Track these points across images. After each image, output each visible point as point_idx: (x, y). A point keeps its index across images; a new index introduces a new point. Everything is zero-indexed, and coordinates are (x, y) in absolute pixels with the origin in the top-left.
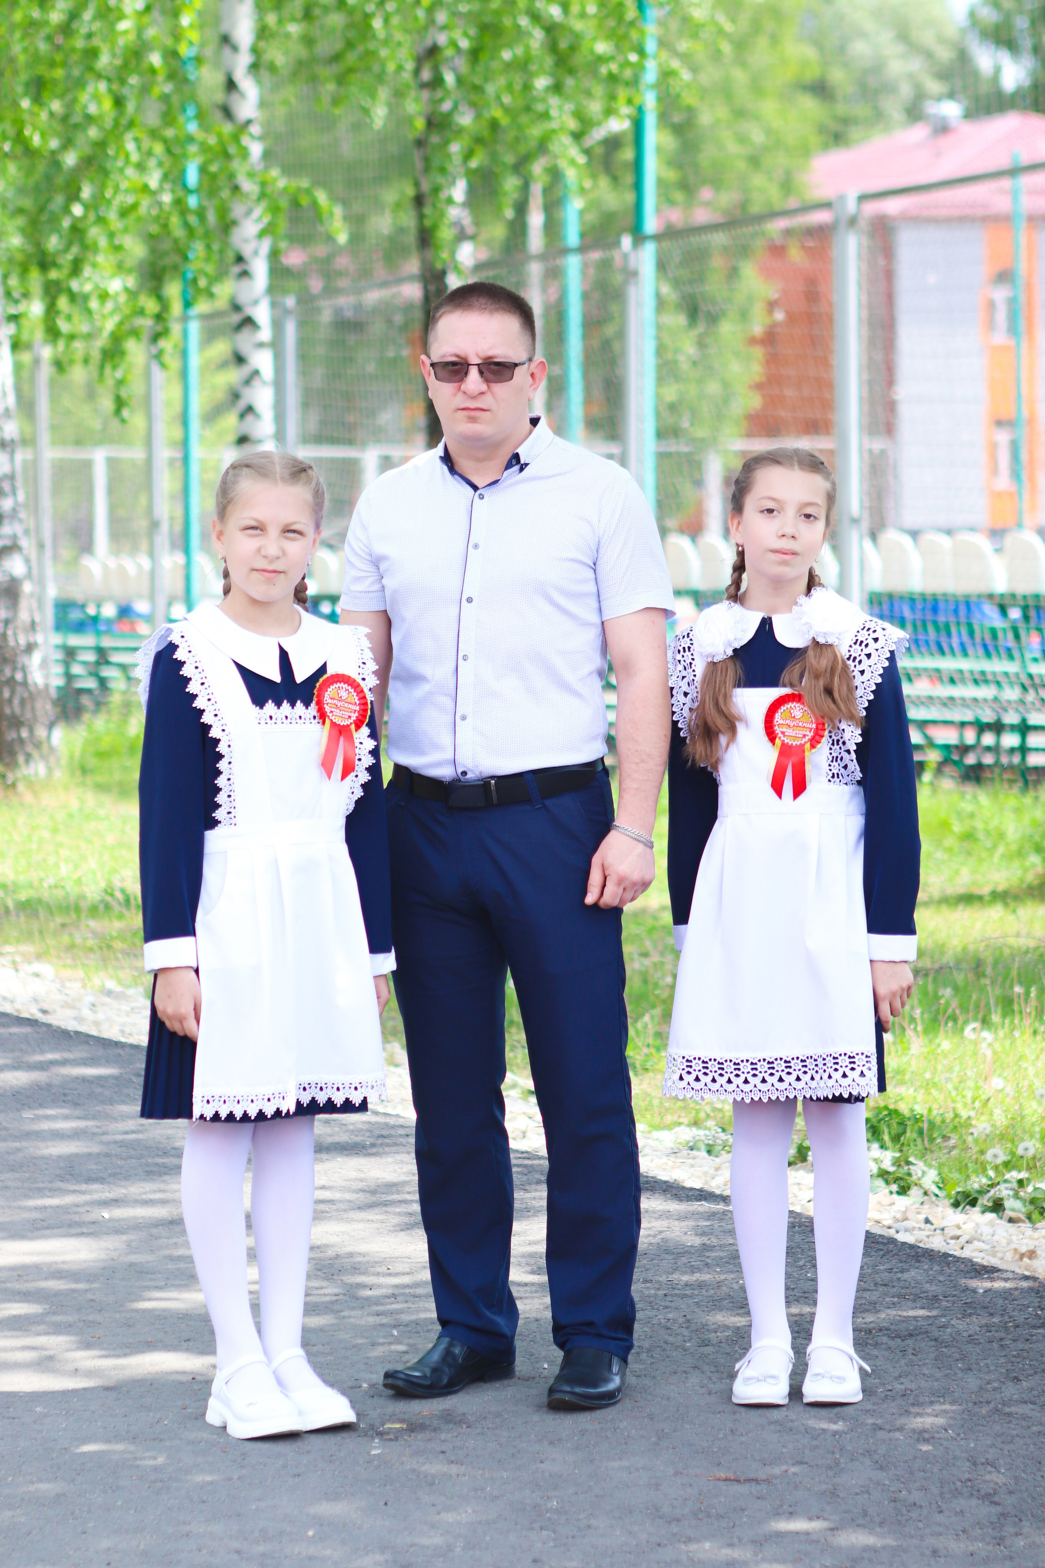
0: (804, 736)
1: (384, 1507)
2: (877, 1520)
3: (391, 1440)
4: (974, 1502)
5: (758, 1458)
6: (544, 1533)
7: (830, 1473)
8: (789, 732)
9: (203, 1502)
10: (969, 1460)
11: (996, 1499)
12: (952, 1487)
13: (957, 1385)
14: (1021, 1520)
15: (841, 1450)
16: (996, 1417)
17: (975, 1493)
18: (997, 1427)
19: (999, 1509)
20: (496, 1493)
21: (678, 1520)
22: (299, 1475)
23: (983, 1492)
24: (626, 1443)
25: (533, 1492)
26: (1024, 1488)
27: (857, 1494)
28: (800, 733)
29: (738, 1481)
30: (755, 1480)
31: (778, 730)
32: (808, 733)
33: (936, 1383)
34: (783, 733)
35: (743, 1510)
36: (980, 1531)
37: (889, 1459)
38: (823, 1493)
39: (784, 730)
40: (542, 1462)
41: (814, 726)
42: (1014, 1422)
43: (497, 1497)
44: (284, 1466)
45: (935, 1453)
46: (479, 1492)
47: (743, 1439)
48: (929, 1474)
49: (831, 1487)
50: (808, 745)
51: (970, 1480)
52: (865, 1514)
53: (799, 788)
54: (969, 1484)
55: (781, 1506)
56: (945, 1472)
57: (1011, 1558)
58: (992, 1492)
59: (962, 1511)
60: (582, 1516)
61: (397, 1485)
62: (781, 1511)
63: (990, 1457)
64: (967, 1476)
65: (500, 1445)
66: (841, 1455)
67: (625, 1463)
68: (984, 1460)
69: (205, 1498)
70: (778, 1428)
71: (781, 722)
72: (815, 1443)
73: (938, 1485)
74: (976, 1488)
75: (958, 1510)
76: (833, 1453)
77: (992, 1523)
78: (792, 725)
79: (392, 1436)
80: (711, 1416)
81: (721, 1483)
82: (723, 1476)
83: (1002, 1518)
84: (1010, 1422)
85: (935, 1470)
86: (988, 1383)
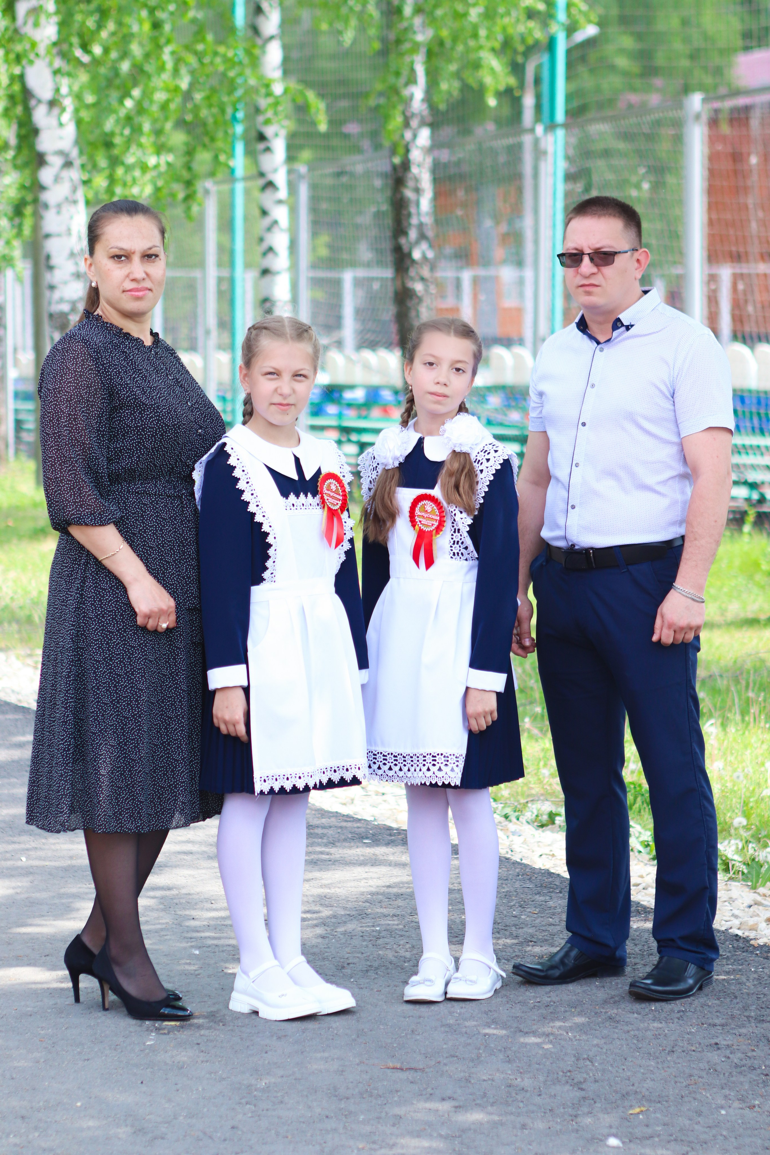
0: (433, 525)
1: (140, 1085)
2: (491, 1100)
3: (165, 1034)
4: (567, 1087)
5: (423, 1052)
6: (248, 1106)
7: (471, 1064)
8: (424, 521)
9: (13, 1079)
10: (575, 1056)
11: (583, 1086)
12: (556, 1076)
13: (589, 998)
14: (595, 1102)
15: (486, 1047)
16: (607, 1024)
17: (570, 1081)
18: (605, 1032)
19: (583, 1093)
20: (224, 1076)
21: (348, 1098)
22: (88, 1060)
23: (576, 1081)
24: (332, 1039)
25: (251, 1075)
26: (606, 1078)
27: (484, 1080)
28: (430, 523)
29: (402, 1069)
30: (415, 1070)
31: (417, 519)
32: (434, 523)
33: (574, 997)
34: (420, 521)
35: (397, 1091)
36: (562, 1110)
37: (518, 1055)
38: (460, 1080)
39: (421, 520)
40: (266, 1053)
41: (438, 518)
42: (619, 1028)
43: (224, 1079)
44: (80, 1053)
45: (553, 1050)
46: (213, 1075)
47: (418, 1037)
48: (541, 1067)
49: (467, 1075)
50: (434, 531)
51: (570, 1071)
52: (485, 1095)
53: (430, 562)
54: (569, 1074)
55: (426, 1089)
56: (554, 1065)
57: (577, 1131)
58: (582, 1081)
59: (555, 1095)
60: (279, 1094)
61: (156, 1068)
62: (424, 1093)
63: (591, 1054)
64: (569, 1068)
65: (242, 1039)
66: (484, 1051)
67: (326, 1054)
68: (586, 1056)
69: (14, 1076)
70: (447, 1029)
71: (419, 513)
72: (469, 1041)
73: (545, 1075)
74: (572, 1077)
75: (553, 1094)
76: (479, 1049)
77: (573, 1104)
78: (425, 516)
79: (166, 1031)
80: (403, 1019)
81: (389, 1071)
82: (391, 1065)
83: (582, 1101)
84: (616, 1028)
85: (548, 1063)
86: (612, 998)
